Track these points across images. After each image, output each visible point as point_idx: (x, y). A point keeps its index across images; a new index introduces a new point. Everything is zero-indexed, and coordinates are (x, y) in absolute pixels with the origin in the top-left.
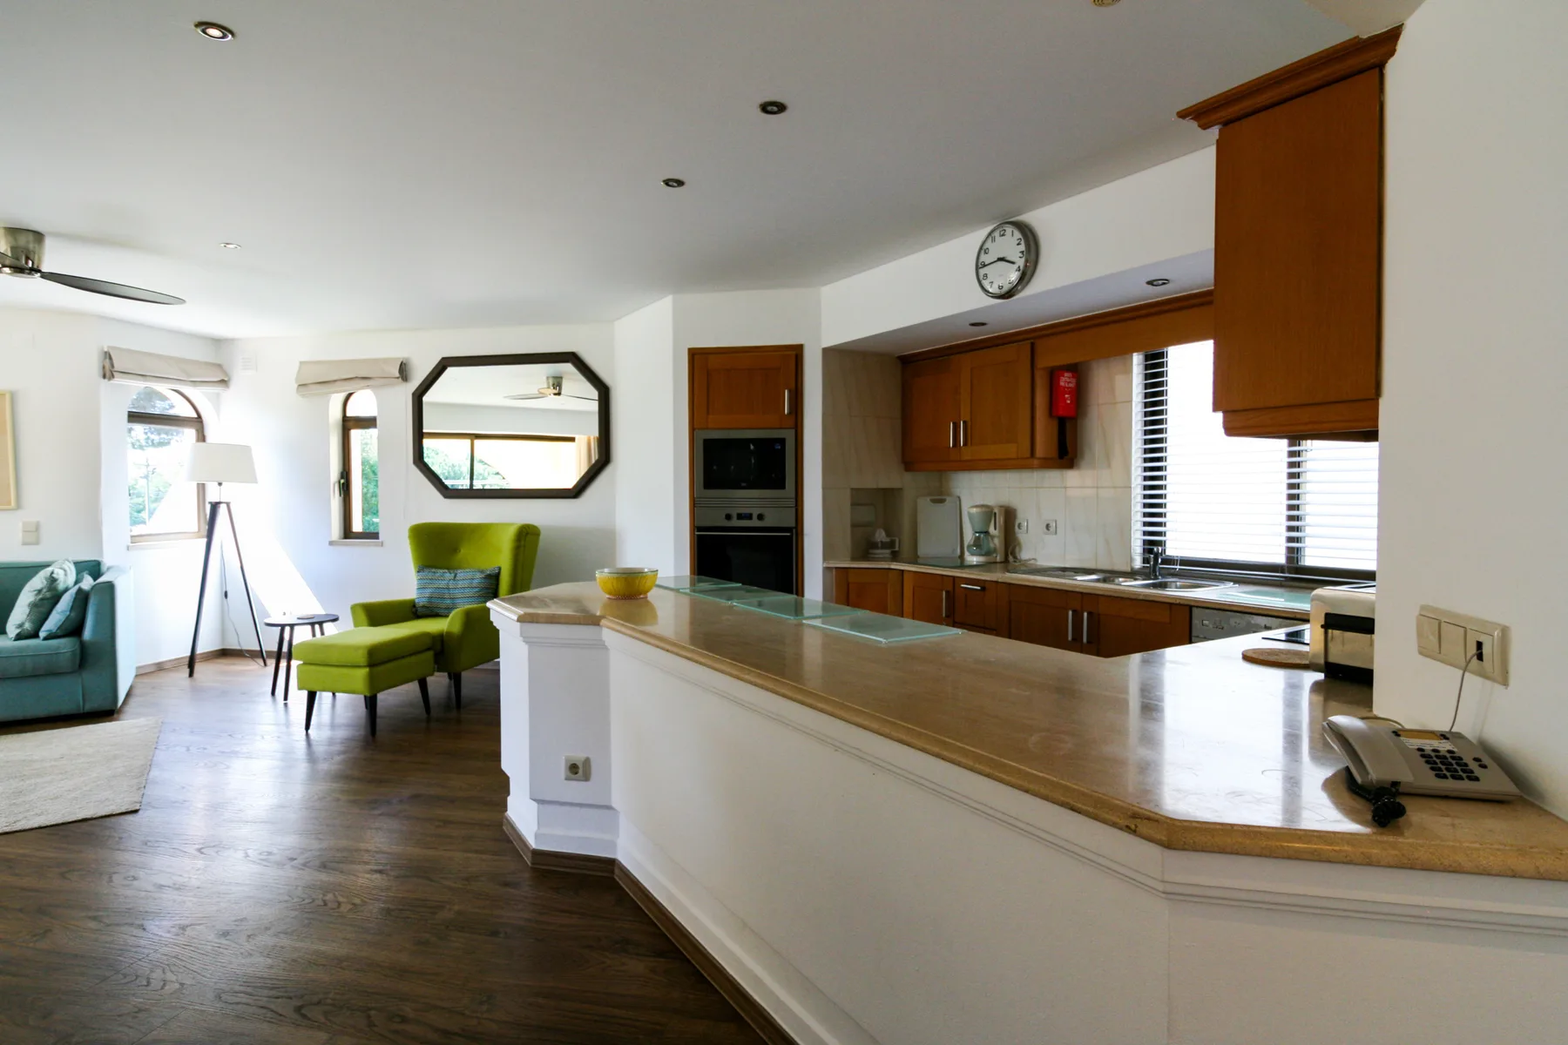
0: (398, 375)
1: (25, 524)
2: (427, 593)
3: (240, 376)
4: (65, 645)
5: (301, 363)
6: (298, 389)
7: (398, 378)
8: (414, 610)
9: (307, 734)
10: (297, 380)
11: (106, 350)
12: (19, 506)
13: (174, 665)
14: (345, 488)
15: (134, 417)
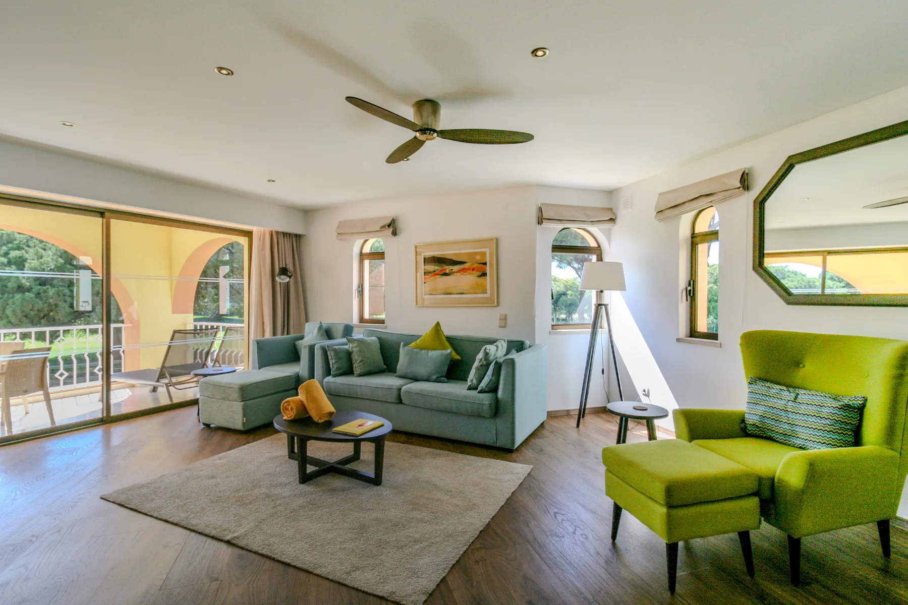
0: (739, 185)
1: (501, 315)
2: (760, 410)
3: (623, 215)
4: (486, 398)
5: (659, 194)
6: (656, 217)
7: (739, 188)
8: (743, 425)
9: (614, 543)
10: (656, 209)
11: (540, 206)
12: (498, 305)
13: (567, 414)
14: (691, 294)
15: (557, 248)
